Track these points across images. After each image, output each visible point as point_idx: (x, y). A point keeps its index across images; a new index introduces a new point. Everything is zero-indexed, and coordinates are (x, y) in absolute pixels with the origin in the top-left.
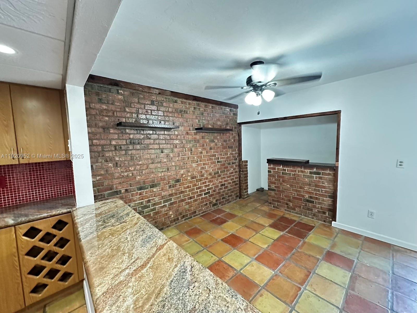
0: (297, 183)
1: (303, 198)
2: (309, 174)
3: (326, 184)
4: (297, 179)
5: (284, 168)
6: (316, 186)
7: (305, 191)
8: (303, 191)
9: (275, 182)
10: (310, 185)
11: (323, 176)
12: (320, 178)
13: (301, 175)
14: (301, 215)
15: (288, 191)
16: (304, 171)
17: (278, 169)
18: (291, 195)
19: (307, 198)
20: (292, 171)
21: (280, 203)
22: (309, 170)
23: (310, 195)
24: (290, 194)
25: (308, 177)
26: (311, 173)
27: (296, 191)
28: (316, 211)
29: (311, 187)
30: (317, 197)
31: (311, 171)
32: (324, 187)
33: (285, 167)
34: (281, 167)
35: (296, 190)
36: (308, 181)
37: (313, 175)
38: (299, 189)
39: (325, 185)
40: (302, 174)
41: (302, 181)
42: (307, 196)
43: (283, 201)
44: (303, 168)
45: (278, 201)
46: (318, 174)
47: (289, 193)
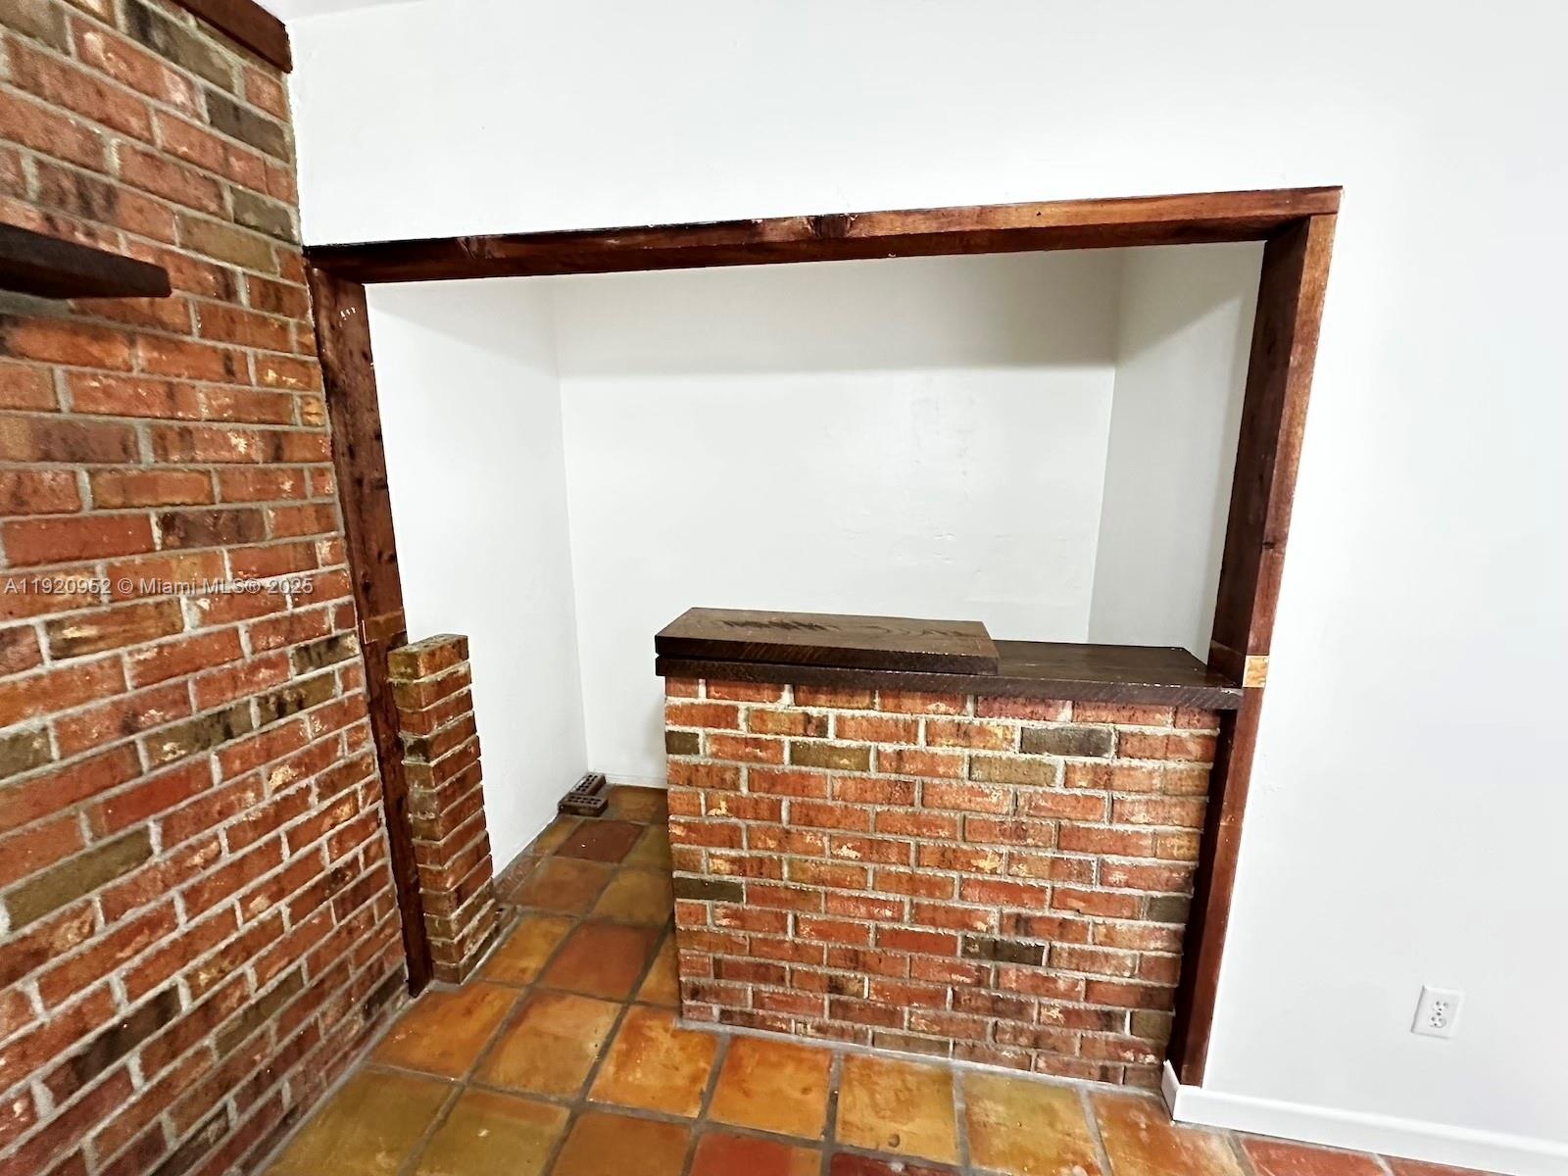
0: (920, 825)
1: (959, 935)
2: (1013, 753)
3: (1141, 817)
4: (917, 795)
5: (813, 711)
6: (1065, 838)
7: (983, 884)
8: (964, 882)
9: (736, 829)
10: (1019, 833)
11: (1125, 761)
12: (1104, 778)
13: (953, 761)
14: (942, 1048)
15: (845, 892)
16: (982, 731)
17: (759, 718)
18: (871, 917)
19: (990, 929)
20: (879, 732)
21: (781, 980)
22: (1019, 723)
23: (1015, 910)
24: (863, 909)
25: (1010, 773)
26: (1030, 743)
27: (913, 884)
28: (1055, 1013)
29: (1025, 852)
30: (1068, 915)
31: (1038, 725)
32: (1124, 844)
33: (823, 698)
34: (787, 696)
35: (911, 878)
36: (1007, 806)
37: (1045, 758)
38: (930, 872)
39: (1130, 828)
40: (958, 751)
41: (956, 808)
42: (991, 918)
43: (801, 967)
44: (970, 706)
45: (762, 974)
46: (1090, 744)
47: (852, 906)
